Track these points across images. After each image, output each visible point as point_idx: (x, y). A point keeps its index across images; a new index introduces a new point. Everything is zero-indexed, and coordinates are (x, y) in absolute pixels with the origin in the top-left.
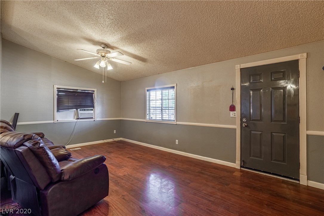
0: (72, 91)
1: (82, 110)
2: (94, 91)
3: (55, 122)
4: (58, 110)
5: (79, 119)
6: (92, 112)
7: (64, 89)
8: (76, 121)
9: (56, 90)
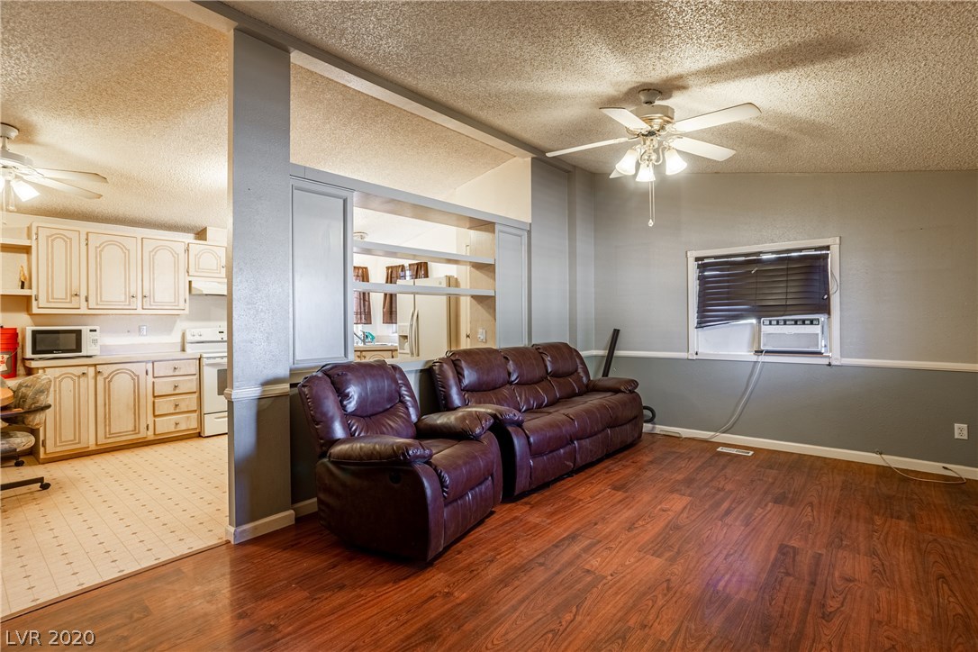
0: (743, 258)
1: (774, 322)
2: (828, 248)
3: (690, 358)
4: (701, 324)
5: (762, 352)
6: (816, 329)
7: (716, 257)
8: (754, 358)
9: (693, 266)
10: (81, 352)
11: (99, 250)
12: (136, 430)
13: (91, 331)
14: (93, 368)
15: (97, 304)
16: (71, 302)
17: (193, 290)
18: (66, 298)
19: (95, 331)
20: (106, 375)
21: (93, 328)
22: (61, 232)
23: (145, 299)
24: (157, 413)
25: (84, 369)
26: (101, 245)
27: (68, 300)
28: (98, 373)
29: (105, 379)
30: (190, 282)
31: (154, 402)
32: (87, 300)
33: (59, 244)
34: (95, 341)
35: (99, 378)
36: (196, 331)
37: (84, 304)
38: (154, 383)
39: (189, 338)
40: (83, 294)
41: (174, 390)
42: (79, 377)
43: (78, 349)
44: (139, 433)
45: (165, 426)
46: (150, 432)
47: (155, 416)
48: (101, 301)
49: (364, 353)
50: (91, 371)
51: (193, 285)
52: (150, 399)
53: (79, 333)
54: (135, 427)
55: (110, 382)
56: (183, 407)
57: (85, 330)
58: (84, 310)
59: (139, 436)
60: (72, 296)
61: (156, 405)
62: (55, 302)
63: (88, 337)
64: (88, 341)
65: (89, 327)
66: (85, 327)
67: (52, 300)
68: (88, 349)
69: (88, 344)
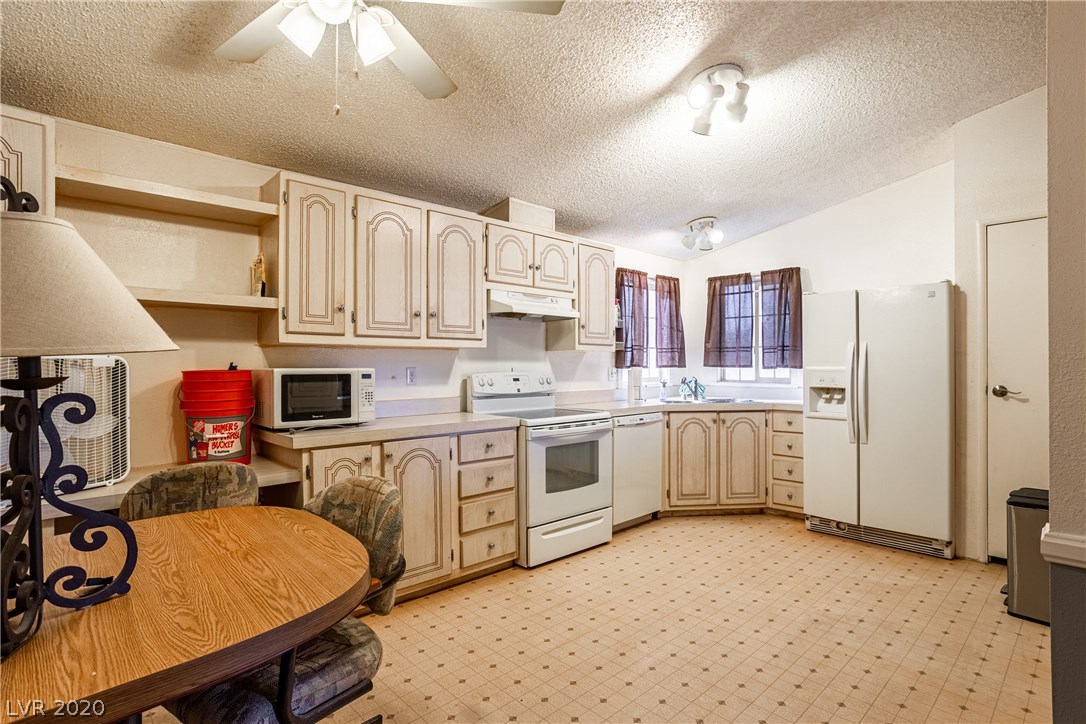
10: (349, 415)
11: (371, 227)
12: (437, 562)
13: (364, 376)
14: (378, 448)
15: (368, 328)
16: (332, 323)
17: (492, 304)
18: (326, 316)
19: (369, 376)
20: (396, 462)
21: (366, 371)
22: (321, 192)
23: (432, 321)
24: (465, 530)
25: (365, 451)
26: (374, 219)
27: (329, 320)
28: (385, 457)
30: (488, 290)
31: (460, 509)
32: (354, 320)
33: (317, 212)
34: (369, 396)
35: (387, 466)
36: (487, 378)
37: (349, 326)
38: (459, 473)
39: (477, 389)
40: (349, 309)
41: (487, 485)
42: (360, 466)
43: (346, 410)
44: (441, 567)
45: (476, 552)
46: (456, 564)
47: (461, 533)
49: (722, 415)
50: (375, 452)
51: (492, 298)
52: (455, 503)
53: (346, 379)
54: (436, 556)
55: (402, 473)
56: (498, 518)
57: (356, 373)
58: (349, 339)
59: (443, 572)
60: (333, 312)
61: (464, 515)
62: (310, 322)
63: (360, 388)
64: (361, 396)
65: (360, 369)
66: (355, 369)
67: (307, 319)
68: (361, 410)
69: (361, 399)
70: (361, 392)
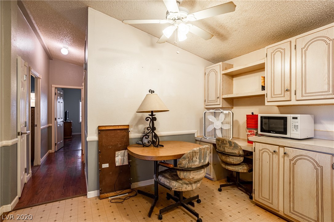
10: (286, 134)
11: (304, 50)
13: (294, 118)
15: (302, 96)
16: (284, 96)
18: (282, 93)
19: (296, 118)
20: (291, 158)
21: (295, 116)
27: (283, 95)
28: (285, 154)
29: (291, 160)
32: (295, 94)
34: (296, 127)
35: (286, 158)
37: (293, 97)
40: (293, 89)
42: (273, 153)
43: (285, 132)
48: (306, 93)
50: (281, 150)
53: (285, 119)
54: (318, 218)
55: (294, 164)
57: (289, 117)
58: (293, 102)
60: (285, 92)
62: (275, 97)
63: (291, 123)
64: (291, 126)
65: (291, 115)
66: (289, 115)
67: (274, 96)
68: (292, 132)
69: (291, 128)
70: (291, 125)
